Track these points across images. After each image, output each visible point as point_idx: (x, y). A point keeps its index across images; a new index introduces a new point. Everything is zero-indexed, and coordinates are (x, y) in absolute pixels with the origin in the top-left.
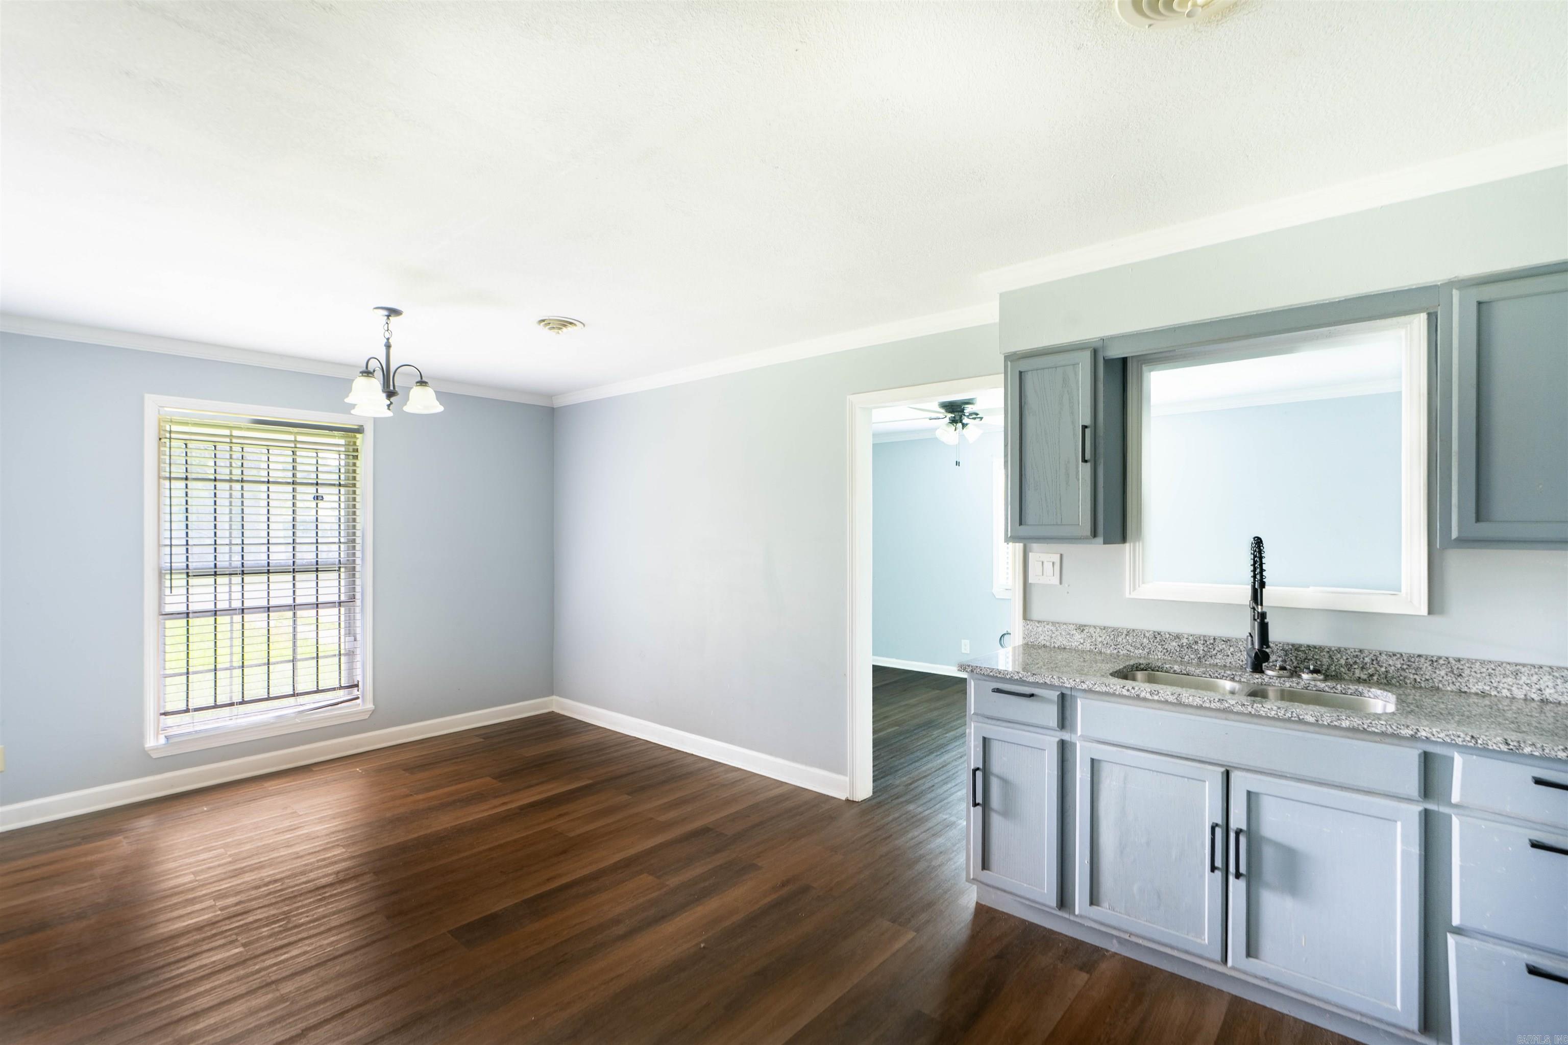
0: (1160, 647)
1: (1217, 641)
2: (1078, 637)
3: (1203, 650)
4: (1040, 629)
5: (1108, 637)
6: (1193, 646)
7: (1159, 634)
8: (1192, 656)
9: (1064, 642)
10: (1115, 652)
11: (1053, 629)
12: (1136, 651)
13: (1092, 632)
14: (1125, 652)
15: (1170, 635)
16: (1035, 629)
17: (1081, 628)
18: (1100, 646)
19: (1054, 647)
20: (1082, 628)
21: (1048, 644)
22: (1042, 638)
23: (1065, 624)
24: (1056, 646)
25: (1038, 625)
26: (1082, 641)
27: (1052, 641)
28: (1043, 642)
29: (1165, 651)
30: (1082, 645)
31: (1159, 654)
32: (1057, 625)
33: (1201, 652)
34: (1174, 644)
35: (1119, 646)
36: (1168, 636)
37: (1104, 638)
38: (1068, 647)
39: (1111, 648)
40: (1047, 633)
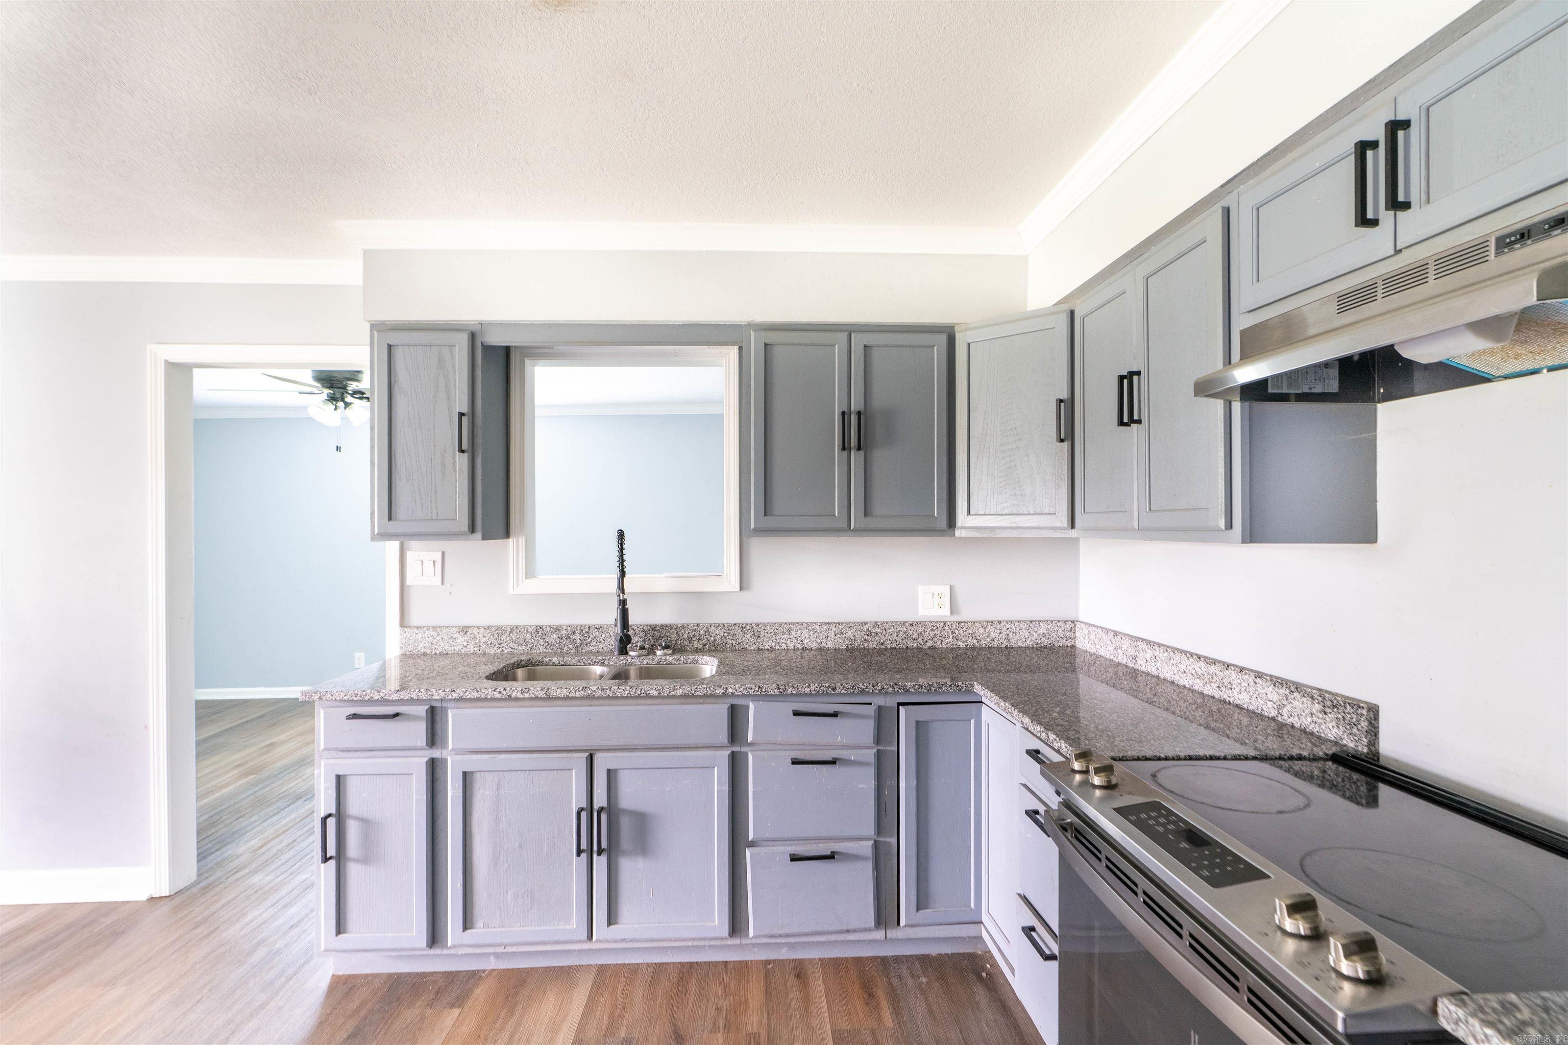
0: (542, 640)
1: (591, 629)
2: (461, 639)
3: (580, 639)
4: (420, 635)
5: (492, 637)
6: (571, 637)
7: (541, 628)
8: (571, 646)
9: (446, 647)
10: (499, 651)
11: (434, 634)
12: (520, 648)
13: (476, 633)
14: (509, 650)
15: (551, 628)
16: (414, 637)
17: (464, 630)
18: (484, 647)
19: (435, 654)
20: (465, 630)
21: (428, 651)
22: (421, 645)
23: (447, 627)
24: (438, 652)
25: (417, 632)
26: (465, 644)
27: (434, 647)
28: (423, 650)
29: (546, 644)
30: (465, 648)
31: (541, 648)
32: (438, 630)
33: (578, 641)
34: (555, 636)
35: (503, 645)
36: (549, 629)
37: (488, 638)
38: (451, 652)
39: (495, 648)
40: (427, 639)
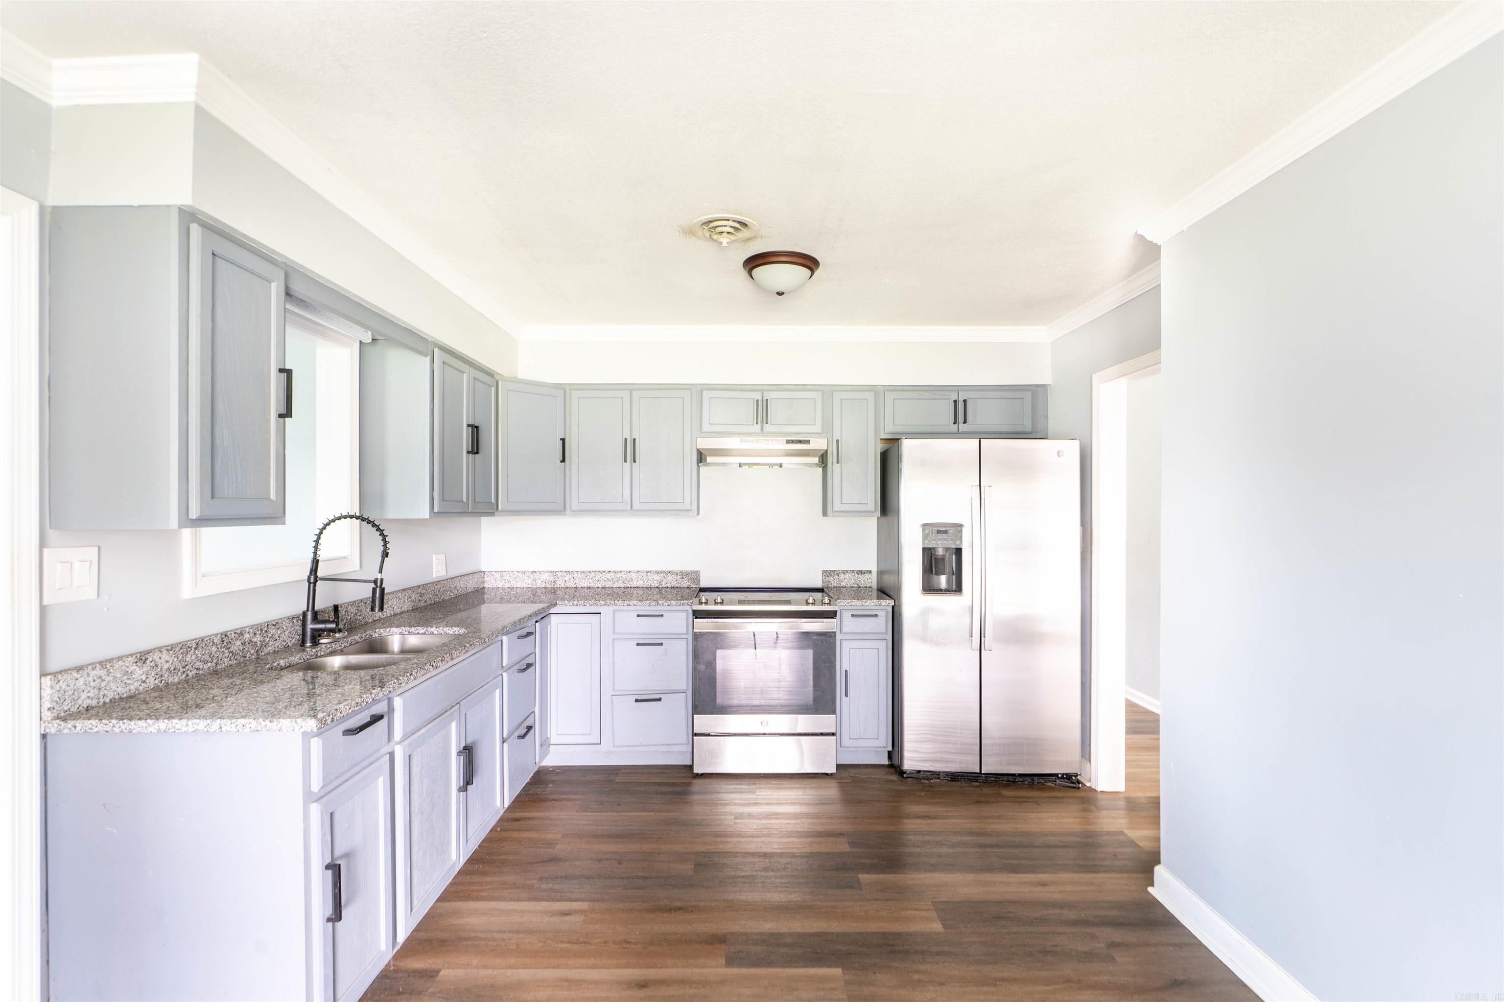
0: (226, 651)
1: (270, 626)
2: (139, 672)
3: (260, 641)
4: (81, 681)
5: (176, 659)
6: (253, 640)
7: (226, 635)
8: (252, 651)
9: (119, 690)
10: (184, 676)
11: (102, 673)
12: (206, 667)
13: (157, 659)
14: (195, 672)
15: (235, 633)
16: (72, 686)
17: (142, 658)
18: (166, 676)
19: (105, 703)
20: (144, 658)
21: (94, 703)
22: (84, 696)
23: (120, 658)
24: (107, 700)
25: (78, 676)
26: (144, 677)
27: (102, 694)
28: (88, 702)
29: (231, 654)
30: (144, 685)
31: (226, 660)
32: (108, 666)
33: (259, 644)
34: (239, 643)
35: (187, 667)
36: (233, 635)
37: (171, 662)
38: (125, 695)
39: (179, 674)
40: (92, 684)
